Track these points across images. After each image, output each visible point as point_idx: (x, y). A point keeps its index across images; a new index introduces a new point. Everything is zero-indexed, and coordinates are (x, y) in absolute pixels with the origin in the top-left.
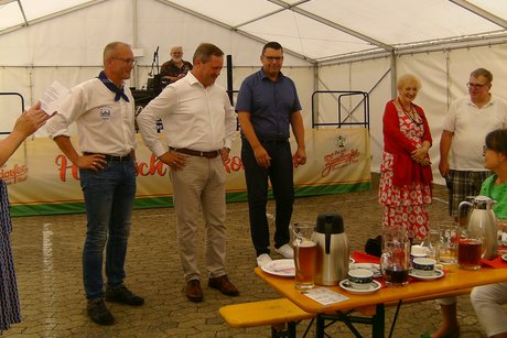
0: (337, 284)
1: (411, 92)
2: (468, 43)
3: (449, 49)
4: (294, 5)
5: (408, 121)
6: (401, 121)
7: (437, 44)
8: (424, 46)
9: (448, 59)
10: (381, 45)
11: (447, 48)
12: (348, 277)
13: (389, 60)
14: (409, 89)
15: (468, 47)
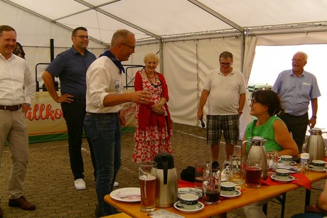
0: (171, 206)
1: (152, 65)
2: (210, 36)
3: (198, 40)
4: (97, 7)
5: (149, 84)
6: (144, 84)
7: (190, 36)
8: (181, 37)
9: (197, 45)
10: (153, 35)
11: (197, 38)
12: (178, 199)
13: (158, 45)
14: (150, 63)
15: (210, 38)
